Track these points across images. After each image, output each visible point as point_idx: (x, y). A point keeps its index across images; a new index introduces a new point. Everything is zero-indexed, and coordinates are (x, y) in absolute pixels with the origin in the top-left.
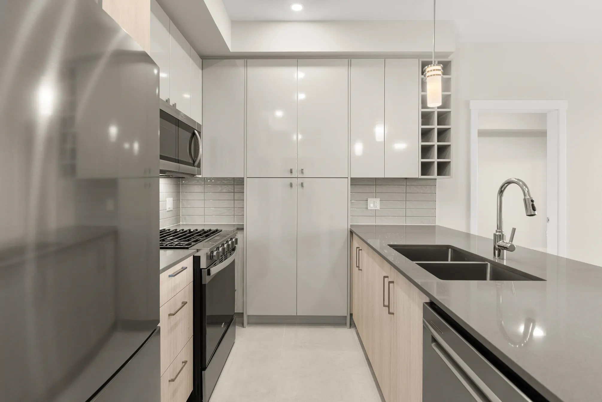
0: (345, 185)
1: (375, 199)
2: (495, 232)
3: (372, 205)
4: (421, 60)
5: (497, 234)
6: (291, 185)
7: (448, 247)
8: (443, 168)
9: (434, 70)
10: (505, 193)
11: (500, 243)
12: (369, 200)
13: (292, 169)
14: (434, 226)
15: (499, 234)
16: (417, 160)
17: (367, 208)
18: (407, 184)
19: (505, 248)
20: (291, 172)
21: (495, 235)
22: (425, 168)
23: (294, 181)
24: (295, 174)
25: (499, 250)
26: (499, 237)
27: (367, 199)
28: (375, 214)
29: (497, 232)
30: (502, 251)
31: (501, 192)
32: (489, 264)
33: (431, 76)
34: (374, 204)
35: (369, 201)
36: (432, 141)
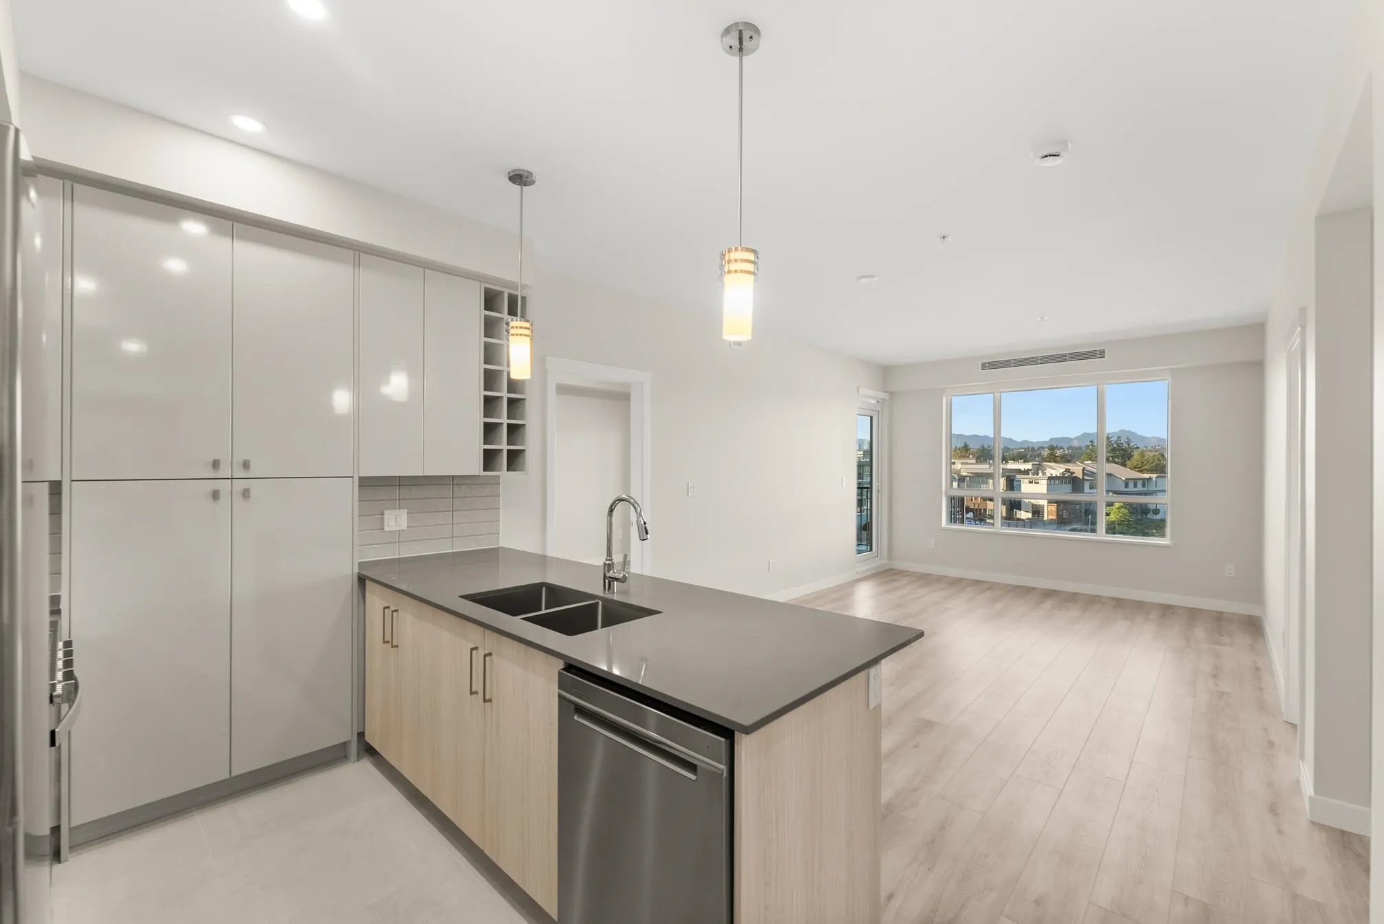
0: (349, 489)
1: (397, 512)
2: (604, 560)
3: (392, 523)
4: (484, 285)
5: (607, 562)
6: (216, 495)
7: (541, 585)
8: (515, 459)
9: (521, 328)
10: (615, 512)
11: (611, 574)
12: (387, 513)
13: (219, 460)
14: (498, 549)
15: (610, 562)
16: (477, 446)
17: (383, 529)
18: (455, 482)
19: (617, 579)
20: (216, 464)
21: (605, 564)
22: (490, 458)
23: (224, 486)
24: (225, 471)
25: (609, 582)
26: (609, 566)
27: (383, 512)
28: (398, 537)
29: (607, 560)
30: (612, 583)
31: (611, 511)
32: (600, 602)
33: (517, 335)
34: (396, 520)
35: (386, 516)
36: (499, 417)
